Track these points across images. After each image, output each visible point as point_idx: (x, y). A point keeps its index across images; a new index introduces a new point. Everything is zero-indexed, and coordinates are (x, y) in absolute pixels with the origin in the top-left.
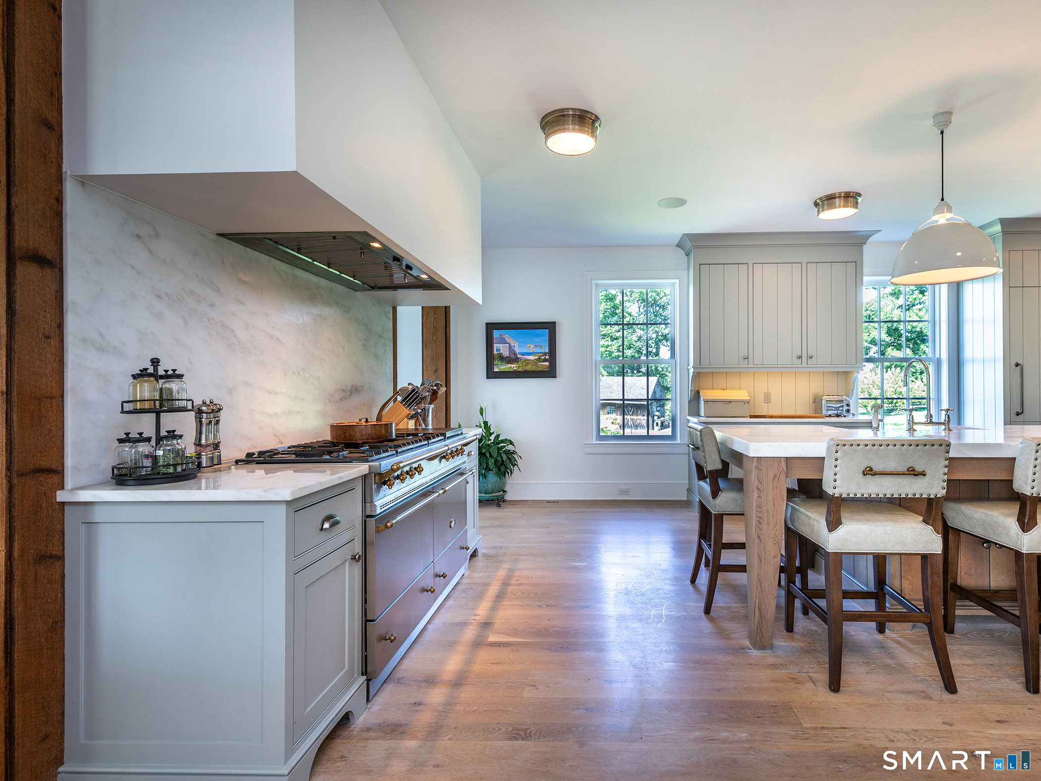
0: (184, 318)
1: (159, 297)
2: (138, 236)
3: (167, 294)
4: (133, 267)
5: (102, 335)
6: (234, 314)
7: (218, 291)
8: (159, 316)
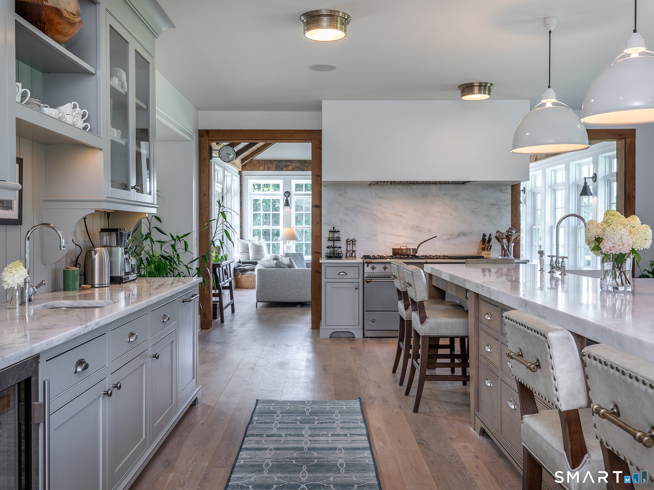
0: (355, 214)
1: (347, 209)
2: (340, 194)
3: (349, 208)
4: (339, 203)
5: (330, 222)
6: (376, 210)
7: (369, 203)
8: (347, 215)
